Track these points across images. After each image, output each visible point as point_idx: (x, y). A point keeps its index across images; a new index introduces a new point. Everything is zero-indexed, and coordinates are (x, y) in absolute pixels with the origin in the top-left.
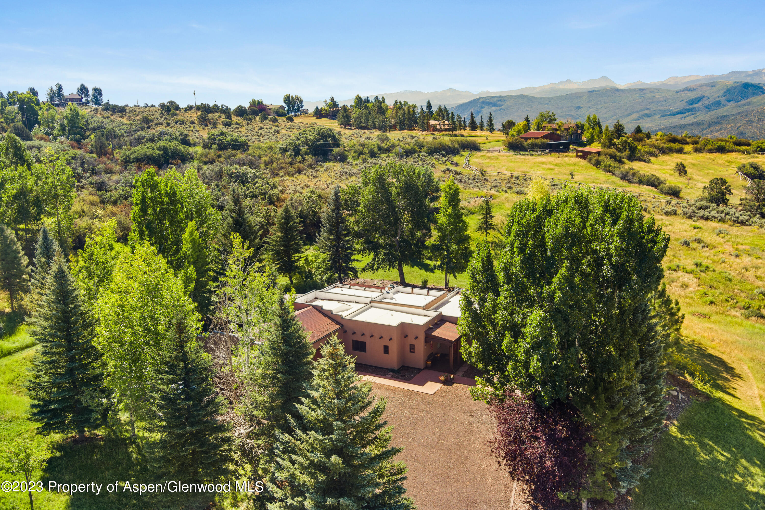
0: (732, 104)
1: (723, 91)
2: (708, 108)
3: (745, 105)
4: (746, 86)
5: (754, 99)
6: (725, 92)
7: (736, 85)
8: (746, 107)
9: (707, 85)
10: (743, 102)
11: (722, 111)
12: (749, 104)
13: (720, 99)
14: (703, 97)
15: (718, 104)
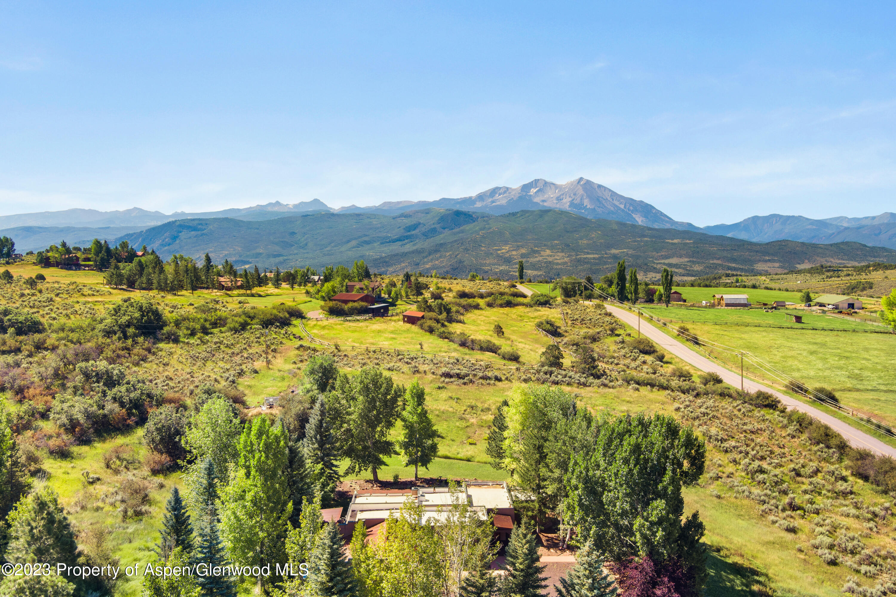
0: (447, 232)
1: (437, 219)
2: (426, 235)
3: (459, 233)
4: (458, 213)
5: (467, 227)
6: (439, 220)
7: (448, 212)
8: (460, 235)
9: (422, 212)
10: (457, 230)
11: (439, 239)
12: (462, 231)
13: (435, 226)
14: (420, 224)
15: (433, 231)
